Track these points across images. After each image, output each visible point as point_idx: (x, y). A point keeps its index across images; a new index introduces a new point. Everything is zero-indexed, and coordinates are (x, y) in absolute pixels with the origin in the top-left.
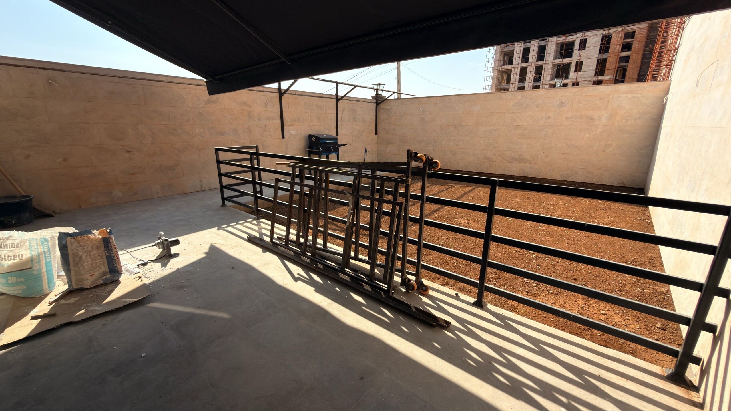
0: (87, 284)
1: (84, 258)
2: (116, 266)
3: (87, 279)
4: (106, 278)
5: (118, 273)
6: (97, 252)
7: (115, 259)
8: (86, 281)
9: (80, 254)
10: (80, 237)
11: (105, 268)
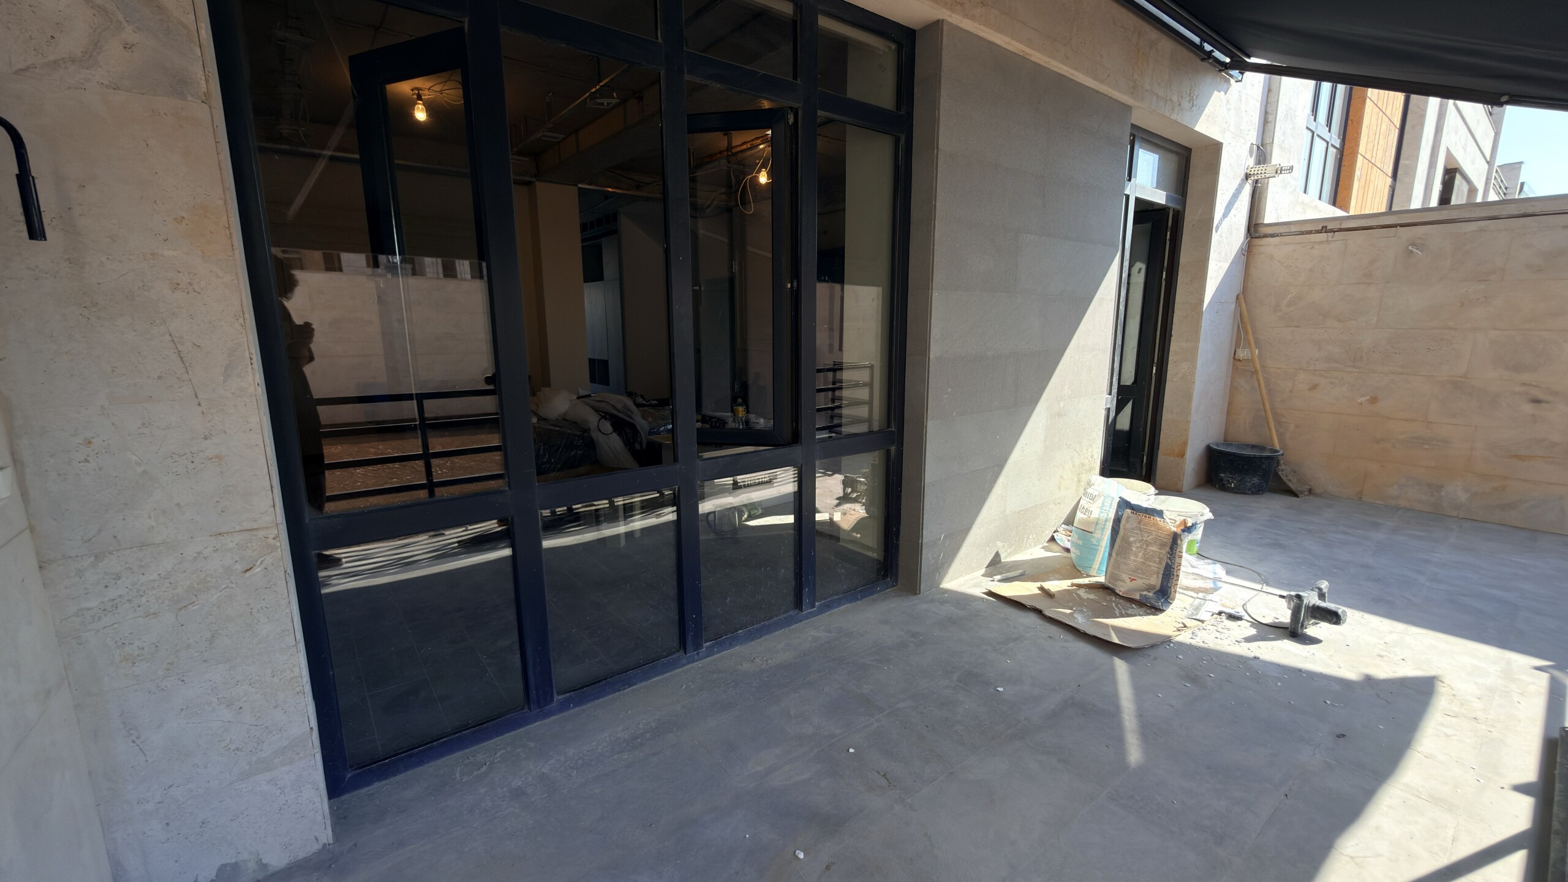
0: (1121, 589)
1: (1134, 549)
2: (1170, 587)
3: (1123, 581)
4: (1145, 595)
5: (1166, 600)
6: (1158, 550)
7: (1173, 575)
8: (1121, 583)
9: (1132, 539)
10: (1145, 516)
11: (1156, 581)
